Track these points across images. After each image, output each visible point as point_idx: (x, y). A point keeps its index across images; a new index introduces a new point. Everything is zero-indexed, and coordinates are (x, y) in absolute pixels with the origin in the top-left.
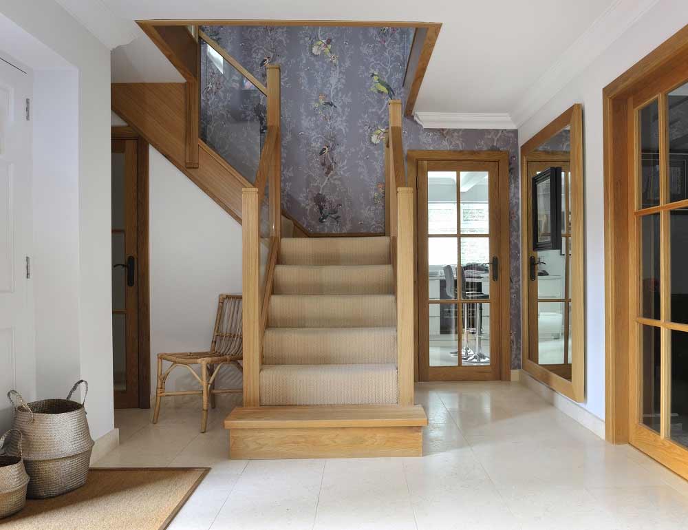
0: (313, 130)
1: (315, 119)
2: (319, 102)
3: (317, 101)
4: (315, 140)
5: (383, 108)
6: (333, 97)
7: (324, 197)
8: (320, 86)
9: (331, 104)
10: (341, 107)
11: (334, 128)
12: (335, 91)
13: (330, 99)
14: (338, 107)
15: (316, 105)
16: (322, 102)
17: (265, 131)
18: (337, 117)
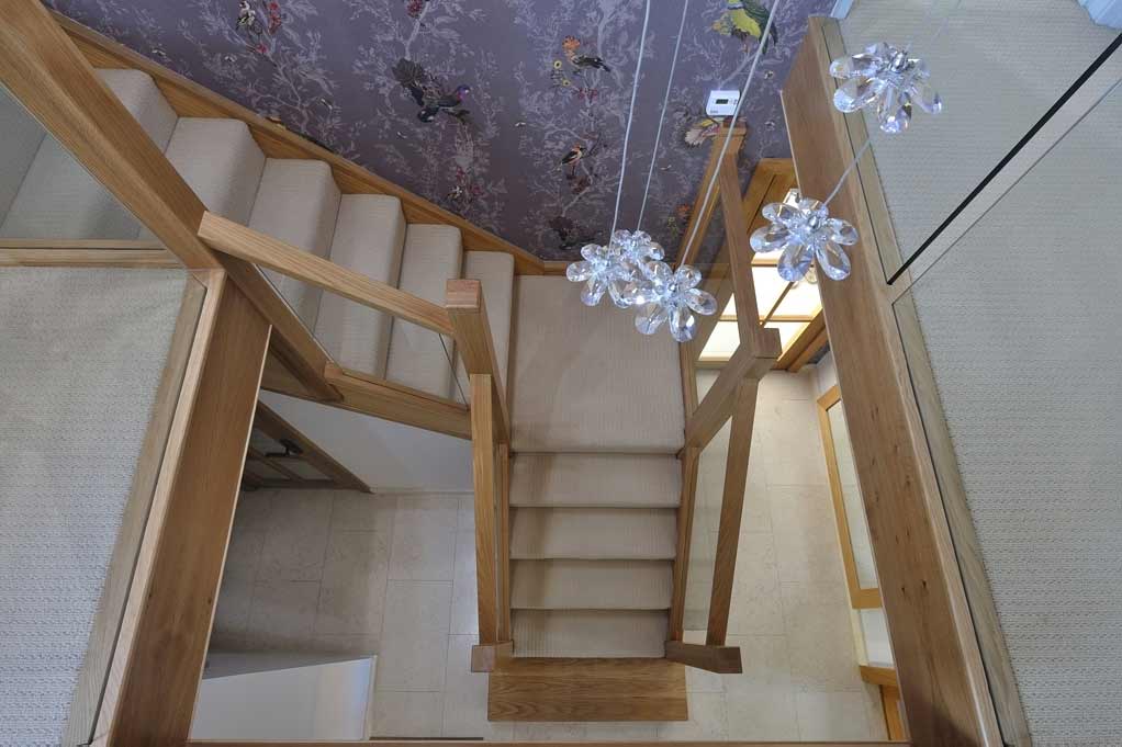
0: (548, 118)
1: (553, 95)
2: (564, 59)
3: (559, 54)
4: (551, 138)
5: (734, 74)
6: (604, 47)
7: (571, 222)
8: (567, 17)
9: (596, 63)
10: (622, 69)
11: (601, 114)
12: (610, 28)
13: (594, 50)
14: (614, 70)
15: (557, 65)
16: (572, 57)
17: (431, 118)
18: (610, 92)
